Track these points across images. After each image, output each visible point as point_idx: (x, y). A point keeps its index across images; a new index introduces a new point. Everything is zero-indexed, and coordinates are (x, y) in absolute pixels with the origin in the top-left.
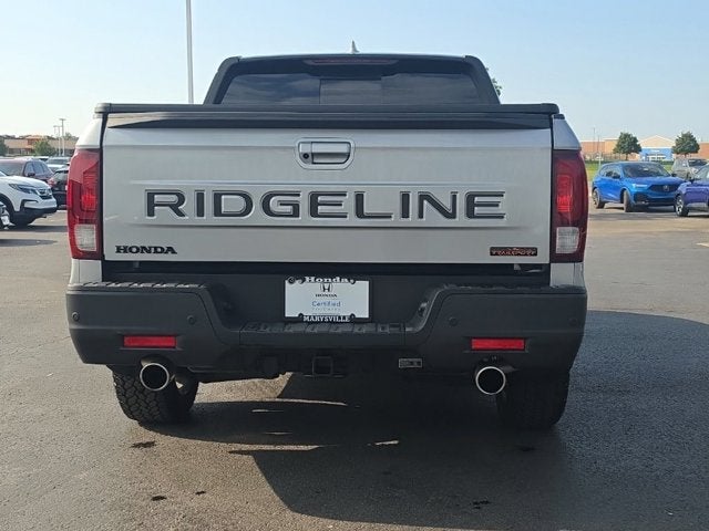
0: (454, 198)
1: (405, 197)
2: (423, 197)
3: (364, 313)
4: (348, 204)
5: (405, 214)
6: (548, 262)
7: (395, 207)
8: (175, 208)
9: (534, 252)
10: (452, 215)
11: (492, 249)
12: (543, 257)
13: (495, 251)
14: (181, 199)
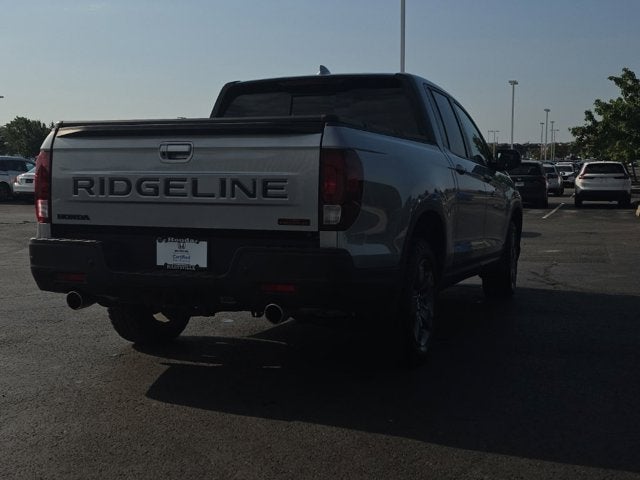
0: (254, 183)
1: (223, 182)
2: (235, 182)
3: (204, 264)
4: (188, 187)
5: (223, 194)
6: (316, 230)
7: (216, 190)
8: (88, 188)
9: (307, 222)
10: (254, 196)
11: (279, 220)
12: (313, 227)
13: (281, 222)
14: (92, 183)
